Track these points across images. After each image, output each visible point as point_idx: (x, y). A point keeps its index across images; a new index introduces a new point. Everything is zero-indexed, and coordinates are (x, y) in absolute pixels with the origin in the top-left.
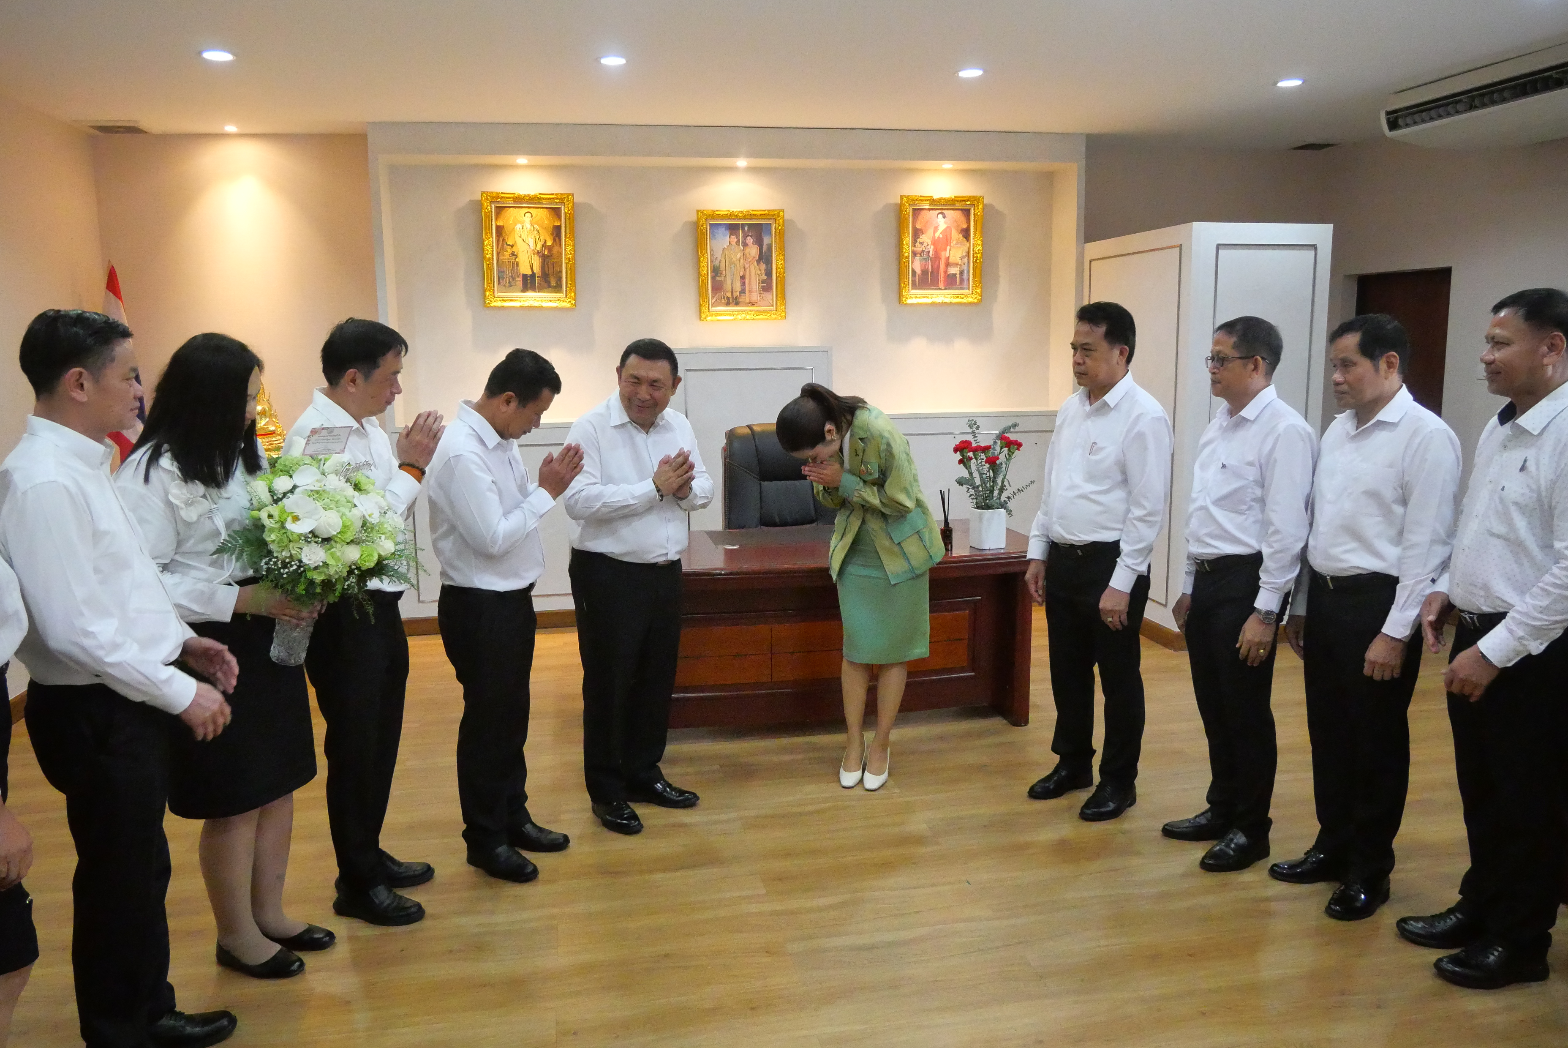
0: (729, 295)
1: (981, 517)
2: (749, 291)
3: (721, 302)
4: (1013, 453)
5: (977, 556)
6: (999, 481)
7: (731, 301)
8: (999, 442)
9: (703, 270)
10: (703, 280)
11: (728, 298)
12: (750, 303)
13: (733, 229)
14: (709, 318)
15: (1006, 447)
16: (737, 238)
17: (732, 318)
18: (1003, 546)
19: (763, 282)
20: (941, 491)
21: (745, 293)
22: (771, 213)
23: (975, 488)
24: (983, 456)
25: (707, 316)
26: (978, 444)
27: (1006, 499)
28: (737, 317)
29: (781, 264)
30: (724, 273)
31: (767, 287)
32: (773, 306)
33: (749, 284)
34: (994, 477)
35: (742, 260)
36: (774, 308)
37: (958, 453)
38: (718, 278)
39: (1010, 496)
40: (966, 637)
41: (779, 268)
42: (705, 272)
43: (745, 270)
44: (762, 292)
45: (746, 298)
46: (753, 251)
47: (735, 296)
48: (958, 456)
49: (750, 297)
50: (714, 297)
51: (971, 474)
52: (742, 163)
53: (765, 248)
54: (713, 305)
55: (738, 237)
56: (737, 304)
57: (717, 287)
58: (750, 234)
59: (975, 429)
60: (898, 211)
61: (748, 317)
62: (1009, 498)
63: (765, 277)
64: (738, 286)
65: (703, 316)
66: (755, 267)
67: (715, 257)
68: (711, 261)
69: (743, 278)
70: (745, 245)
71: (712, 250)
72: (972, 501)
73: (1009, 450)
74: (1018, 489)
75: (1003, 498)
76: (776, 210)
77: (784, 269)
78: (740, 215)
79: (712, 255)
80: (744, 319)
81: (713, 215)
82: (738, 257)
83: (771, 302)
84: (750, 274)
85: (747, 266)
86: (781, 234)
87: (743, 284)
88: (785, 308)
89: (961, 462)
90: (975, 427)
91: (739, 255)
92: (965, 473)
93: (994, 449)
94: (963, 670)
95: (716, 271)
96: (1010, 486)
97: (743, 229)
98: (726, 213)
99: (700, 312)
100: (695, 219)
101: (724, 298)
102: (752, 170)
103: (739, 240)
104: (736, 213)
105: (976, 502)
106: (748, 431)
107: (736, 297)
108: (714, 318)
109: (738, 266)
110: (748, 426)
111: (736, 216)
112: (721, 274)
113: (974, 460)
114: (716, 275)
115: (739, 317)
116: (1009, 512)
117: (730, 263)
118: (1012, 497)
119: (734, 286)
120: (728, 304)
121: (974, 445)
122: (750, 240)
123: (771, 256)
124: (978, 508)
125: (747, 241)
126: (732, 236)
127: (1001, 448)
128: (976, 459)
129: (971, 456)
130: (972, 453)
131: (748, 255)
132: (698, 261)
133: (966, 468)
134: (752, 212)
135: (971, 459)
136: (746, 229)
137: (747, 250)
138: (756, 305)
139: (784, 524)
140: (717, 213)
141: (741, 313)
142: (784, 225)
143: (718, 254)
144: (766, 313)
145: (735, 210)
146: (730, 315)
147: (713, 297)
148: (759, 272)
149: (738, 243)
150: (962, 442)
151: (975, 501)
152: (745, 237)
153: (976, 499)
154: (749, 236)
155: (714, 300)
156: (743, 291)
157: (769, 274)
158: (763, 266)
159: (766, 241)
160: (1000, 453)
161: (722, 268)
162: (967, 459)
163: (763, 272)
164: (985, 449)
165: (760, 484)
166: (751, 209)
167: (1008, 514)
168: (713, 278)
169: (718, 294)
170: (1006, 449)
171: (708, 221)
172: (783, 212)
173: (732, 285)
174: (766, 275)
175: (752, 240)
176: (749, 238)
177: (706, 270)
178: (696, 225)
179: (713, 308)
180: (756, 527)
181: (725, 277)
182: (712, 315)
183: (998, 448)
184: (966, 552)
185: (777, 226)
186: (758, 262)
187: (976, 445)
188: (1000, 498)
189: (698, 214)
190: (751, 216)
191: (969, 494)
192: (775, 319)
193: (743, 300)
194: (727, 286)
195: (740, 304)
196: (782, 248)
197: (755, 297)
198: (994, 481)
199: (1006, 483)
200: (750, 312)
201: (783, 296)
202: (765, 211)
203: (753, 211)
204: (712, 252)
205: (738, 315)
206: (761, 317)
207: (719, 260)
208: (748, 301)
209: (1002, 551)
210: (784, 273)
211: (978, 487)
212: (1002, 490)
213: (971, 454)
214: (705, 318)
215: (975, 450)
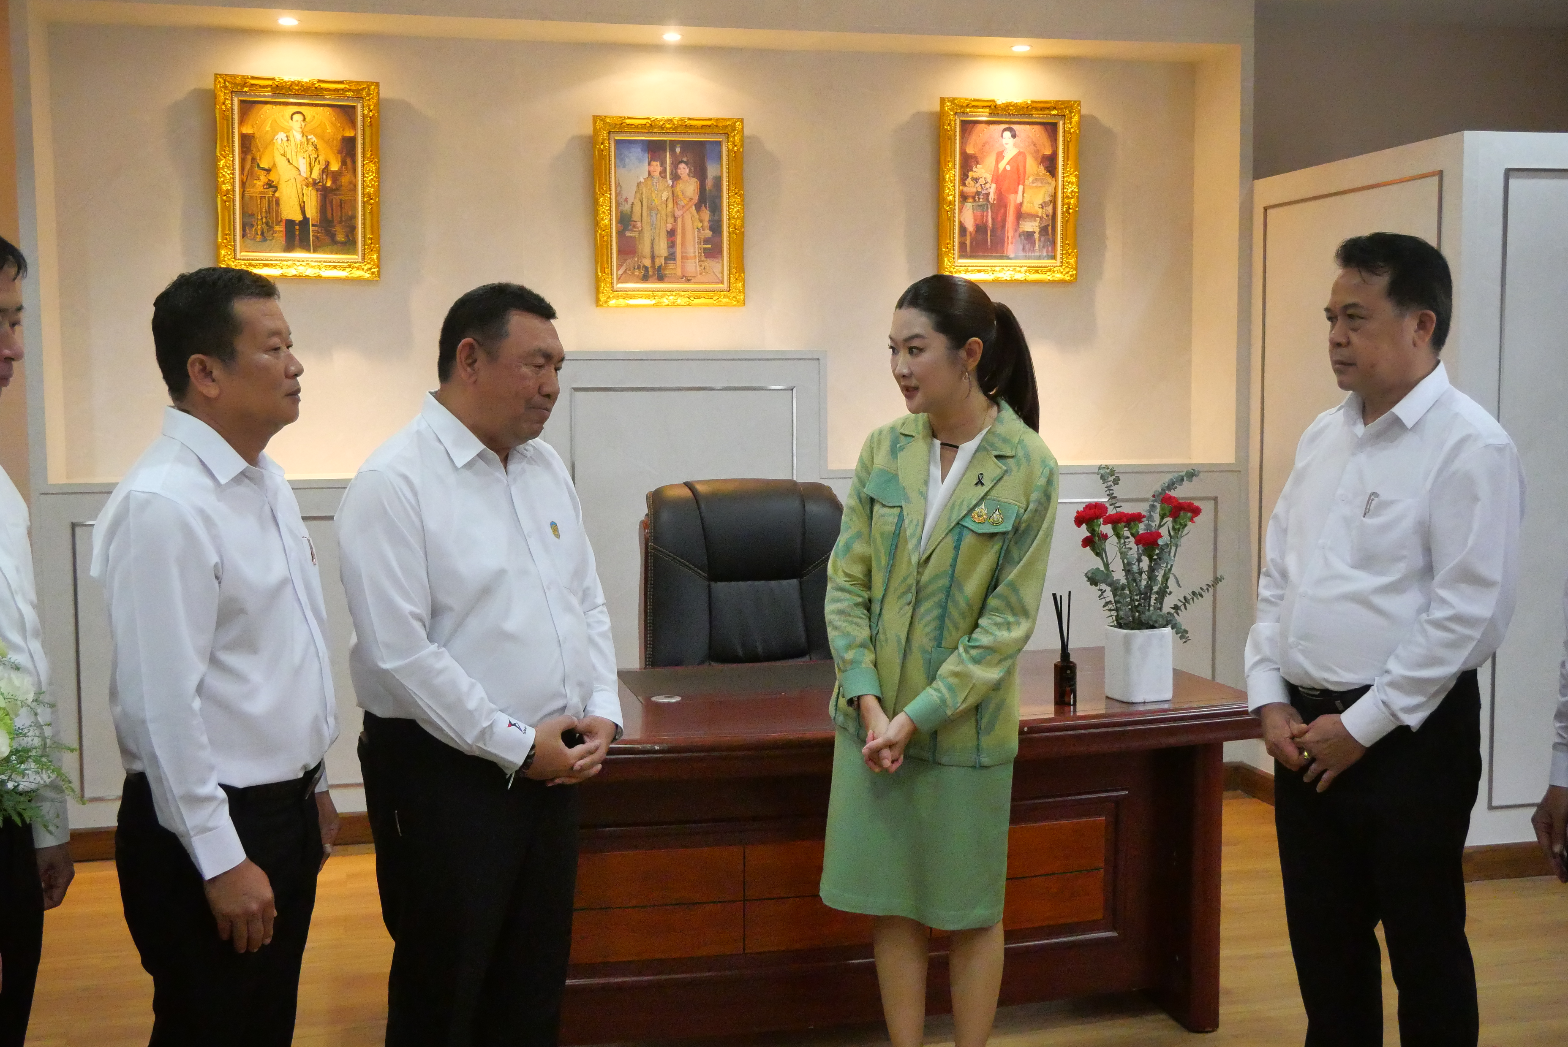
0: (647, 262)
1: (1127, 643)
2: (683, 258)
3: (633, 273)
4: (1186, 525)
5: (1122, 714)
6: (1160, 578)
7: (650, 273)
8: (1158, 505)
9: (602, 219)
10: (602, 237)
11: (646, 269)
12: (684, 276)
13: (655, 149)
14: (612, 302)
15: (1171, 515)
16: (661, 165)
17: (654, 302)
18: (1168, 695)
19: (707, 241)
20: (1054, 595)
21: (674, 259)
22: (720, 124)
23: (1116, 589)
24: (1126, 533)
25: (609, 297)
26: (1118, 510)
27: (1172, 611)
28: (661, 300)
29: (738, 211)
30: (639, 224)
31: (712, 250)
32: (722, 282)
33: (683, 243)
34: (1152, 570)
35: (670, 205)
36: (725, 286)
37: (1084, 526)
38: (628, 234)
39: (1179, 604)
40: (1102, 865)
41: (734, 218)
42: (606, 222)
43: (675, 220)
44: (703, 258)
45: (675, 268)
46: (689, 188)
47: (657, 263)
48: (1083, 532)
49: (683, 268)
50: (622, 265)
51: (1107, 565)
52: (672, 35)
53: (709, 183)
54: (620, 280)
55: (663, 164)
56: (661, 278)
57: (627, 249)
58: (685, 159)
59: (1111, 483)
60: (937, 121)
61: (680, 301)
62: (1176, 608)
63: (708, 233)
64: (662, 248)
65: (602, 298)
66: (693, 216)
67: (624, 197)
68: (618, 204)
69: (671, 233)
70: (676, 177)
71: (618, 185)
72: (1109, 614)
73: (1175, 521)
74: (1194, 593)
75: (1167, 608)
76: (729, 119)
77: (743, 219)
78: (668, 126)
79: (617, 195)
80: (674, 305)
81: (620, 126)
82: (664, 198)
83: (720, 276)
84: (683, 229)
85: (678, 213)
86: (738, 160)
87: (672, 245)
88: (744, 286)
89: (1087, 542)
90: (1111, 479)
91: (665, 195)
92: (1096, 563)
93: (1150, 518)
94: (1094, 926)
95: (625, 221)
96: (1179, 585)
97: (673, 151)
98: (644, 122)
99: (597, 291)
100: (588, 130)
101: (639, 268)
102: (687, 50)
103: (666, 168)
104: (661, 123)
105: (1117, 616)
106: (687, 493)
107: (660, 267)
108: (621, 302)
109: (663, 212)
110: (688, 485)
111: (662, 127)
112: (634, 227)
113: (1113, 540)
114: (625, 228)
115: (665, 301)
116: (1182, 634)
117: (650, 209)
118: (1182, 608)
119: (656, 247)
120: (645, 278)
121: (1111, 511)
122: (683, 170)
123: (720, 197)
124: (1120, 626)
125: (679, 171)
126: (654, 163)
127: (1162, 517)
128: (1119, 536)
129: (1104, 532)
130: (1110, 526)
131: (680, 194)
132: (594, 205)
133: (1097, 554)
134: (688, 122)
135: (1105, 537)
136: (678, 150)
137: (680, 186)
138: (693, 280)
139: (754, 658)
140: (628, 121)
141: (669, 294)
142: (742, 145)
143: (630, 192)
144: (711, 294)
145: (659, 117)
146: (648, 297)
147: (618, 269)
148: (700, 225)
149: (663, 173)
150: (1089, 507)
151: (1114, 613)
152: (675, 164)
153: (1117, 610)
154: (682, 162)
155: (620, 272)
156: (671, 257)
157: (716, 227)
158: (706, 214)
159: (712, 171)
160: (1160, 526)
161: (636, 217)
162: (1099, 537)
163: (706, 224)
164: (1133, 519)
165: (709, 586)
166: (687, 116)
167: (1181, 638)
168: (620, 234)
169: (629, 261)
170: (1169, 521)
171: (612, 135)
172: (742, 121)
173: (652, 243)
174: (711, 229)
175: (687, 170)
176: (682, 166)
177: (609, 219)
178: (591, 142)
179: (620, 286)
180: (702, 663)
181: (641, 232)
182: (618, 297)
183: (1157, 517)
184: (1099, 708)
185: (730, 147)
186: (698, 207)
187: (1114, 512)
188: (1161, 609)
189: (595, 122)
190: (685, 127)
191: (1103, 602)
192: (726, 305)
193: (672, 272)
194: (645, 248)
195: (666, 279)
196: (739, 182)
197: (692, 267)
198: (1152, 577)
199: (1171, 583)
200: (682, 293)
201: (739, 266)
202: (710, 119)
203: (690, 119)
204: (619, 189)
205: (662, 297)
206: (702, 301)
207: (630, 202)
208: (679, 274)
209: (1166, 706)
210: (742, 226)
211: (1123, 588)
212: (1163, 593)
213: (1107, 529)
214: (606, 302)
215: (1116, 521)
